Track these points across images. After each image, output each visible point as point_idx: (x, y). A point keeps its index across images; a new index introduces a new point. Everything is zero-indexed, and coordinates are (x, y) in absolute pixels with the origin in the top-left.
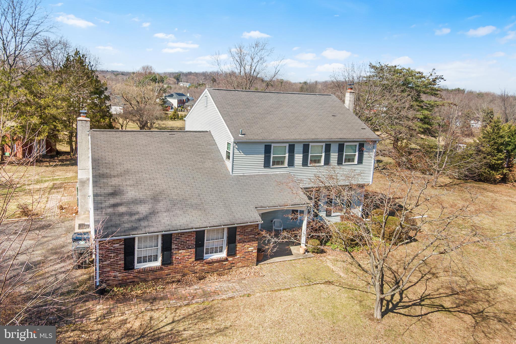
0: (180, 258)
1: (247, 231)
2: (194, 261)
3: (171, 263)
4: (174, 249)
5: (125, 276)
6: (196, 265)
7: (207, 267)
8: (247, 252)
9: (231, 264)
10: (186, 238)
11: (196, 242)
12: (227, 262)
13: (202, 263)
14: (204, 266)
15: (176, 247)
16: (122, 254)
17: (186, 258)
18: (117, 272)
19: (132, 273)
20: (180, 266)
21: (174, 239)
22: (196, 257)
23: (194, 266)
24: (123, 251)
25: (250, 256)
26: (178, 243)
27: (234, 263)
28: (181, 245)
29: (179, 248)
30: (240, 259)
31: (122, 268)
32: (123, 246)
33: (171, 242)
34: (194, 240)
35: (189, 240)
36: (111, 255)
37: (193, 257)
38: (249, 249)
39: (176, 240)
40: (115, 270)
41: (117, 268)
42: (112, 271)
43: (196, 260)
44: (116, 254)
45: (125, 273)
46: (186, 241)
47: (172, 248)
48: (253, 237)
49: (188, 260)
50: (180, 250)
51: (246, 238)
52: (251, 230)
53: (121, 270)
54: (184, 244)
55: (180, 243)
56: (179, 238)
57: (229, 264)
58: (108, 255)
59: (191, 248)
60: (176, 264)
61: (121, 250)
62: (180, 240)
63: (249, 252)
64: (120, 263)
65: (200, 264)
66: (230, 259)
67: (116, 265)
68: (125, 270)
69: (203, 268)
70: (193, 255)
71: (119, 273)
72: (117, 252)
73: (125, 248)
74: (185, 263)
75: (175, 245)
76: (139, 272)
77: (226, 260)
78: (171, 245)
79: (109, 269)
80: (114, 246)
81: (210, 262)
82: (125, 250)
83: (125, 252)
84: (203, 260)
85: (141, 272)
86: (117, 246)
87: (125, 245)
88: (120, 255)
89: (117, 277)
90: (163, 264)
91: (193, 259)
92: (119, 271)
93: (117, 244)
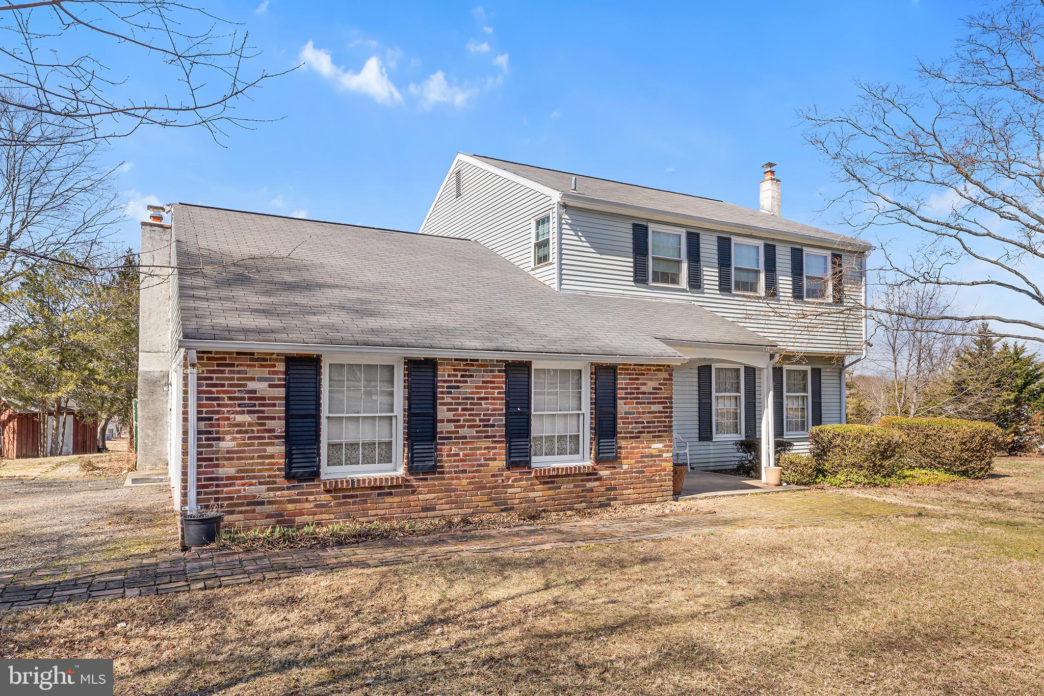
0: (461, 453)
1: (643, 389)
2: (503, 470)
3: (434, 469)
4: (442, 421)
5: (291, 501)
6: (510, 482)
7: (540, 494)
8: (647, 457)
9: (608, 489)
10: (477, 387)
11: (507, 405)
12: (597, 483)
13: (527, 479)
14: (534, 490)
15: (450, 415)
16: (279, 418)
17: (481, 455)
18: (260, 483)
19: (311, 494)
20: (465, 482)
21: (443, 387)
22: (509, 454)
23: (504, 487)
24: (280, 410)
25: (657, 471)
26: (457, 404)
27: (615, 489)
28: (463, 410)
29: (459, 421)
30: (631, 478)
31: (279, 469)
32: (281, 392)
33: (435, 399)
34: (501, 399)
35: (487, 399)
36: (239, 418)
37: (500, 454)
38: (654, 446)
39: (450, 393)
40: (254, 477)
41: (260, 471)
42: (242, 478)
43: (512, 465)
44: (259, 418)
45: (289, 488)
46: (479, 399)
47: (439, 417)
48: (660, 412)
49: (488, 465)
50: (463, 426)
51: (644, 413)
52: (654, 389)
53: (275, 476)
54: (472, 410)
55: (459, 404)
56: (458, 387)
57: (603, 489)
58: (228, 419)
59: (493, 426)
60: (450, 472)
61: (274, 405)
62: (460, 393)
63: (652, 456)
64: (270, 450)
65: (521, 480)
66: (604, 473)
67: (260, 457)
68: (288, 477)
69: (531, 495)
70: (501, 448)
71: (269, 490)
72: (263, 412)
73: (287, 398)
74: (477, 471)
75: (445, 408)
76: (333, 489)
77: (592, 475)
78: (435, 408)
79: (231, 471)
80: (251, 385)
81: (550, 479)
82: (287, 406)
83: (287, 411)
84: (530, 468)
85: (342, 490)
86: (261, 387)
87: (287, 387)
88: (270, 424)
89: (262, 503)
90: (411, 470)
91: (501, 463)
92: (270, 483)
93: (260, 379)
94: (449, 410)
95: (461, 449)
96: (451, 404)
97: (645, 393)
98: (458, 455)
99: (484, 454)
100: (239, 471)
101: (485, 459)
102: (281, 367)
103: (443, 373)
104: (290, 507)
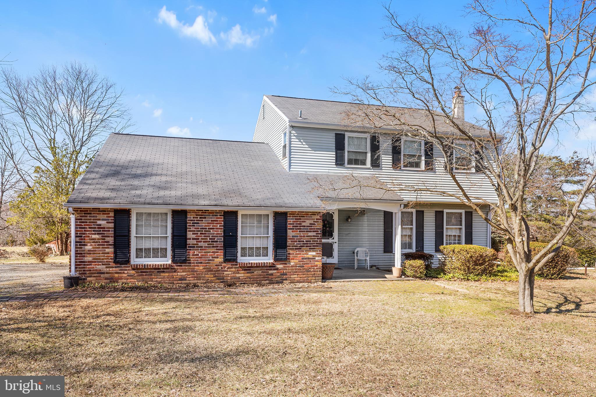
0: (200, 254)
1: (303, 224)
2: (222, 263)
3: (185, 261)
4: (190, 239)
5: (117, 273)
6: (226, 269)
7: (243, 275)
8: (306, 259)
9: (281, 275)
10: (208, 223)
11: (224, 231)
12: (275, 271)
13: (235, 268)
14: (239, 273)
15: (194, 236)
16: (111, 237)
17: (210, 255)
18: (103, 265)
19: (126, 270)
20: (201, 268)
21: (190, 223)
22: (225, 255)
23: (222, 271)
24: (111, 233)
25: (312, 266)
26: (197, 231)
27: (286, 275)
28: (201, 234)
29: (199, 239)
30: (296, 269)
31: (111, 259)
32: (112, 225)
33: (186, 229)
34: (221, 229)
35: (214, 229)
36: (94, 236)
37: (221, 255)
38: (310, 253)
39: (194, 226)
40: (100, 262)
41: (102, 259)
42: (95, 262)
43: (226, 261)
44: (102, 236)
45: (115, 267)
46: (209, 229)
47: (188, 237)
48: (314, 236)
49: (214, 260)
50: (201, 242)
51: (304, 236)
52: (310, 224)
53: (109, 262)
54: (206, 234)
55: (199, 231)
56: (198, 223)
57: (279, 274)
58: (89, 237)
59: (217, 242)
60: (194, 263)
61: (109, 231)
62: (199, 226)
63: (309, 259)
64: (107, 250)
65: (232, 268)
66: (280, 266)
67: (102, 253)
68: (115, 262)
69: (238, 275)
70: (220, 252)
71: (107, 267)
72: (104, 234)
73: (115, 228)
74: (208, 263)
75: (191, 233)
76: (136, 268)
77: (272, 266)
78: (186, 233)
79: (90, 259)
80: (99, 222)
81: (248, 268)
82: (115, 231)
83: (115, 233)
84: (237, 262)
85: (140, 269)
86: (103, 223)
87: (115, 223)
88: (107, 239)
89: (104, 273)
90: (173, 261)
91: (221, 259)
92: (107, 265)
93: (103, 220)
94: (193, 234)
95: (199, 252)
96: (194, 231)
97: (305, 226)
98: (198, 255)
99: (211, 255)
100: (93, 259)
101: (212, 257)
102: (112, 214)
103: (190, 217)
104: (116, 275)
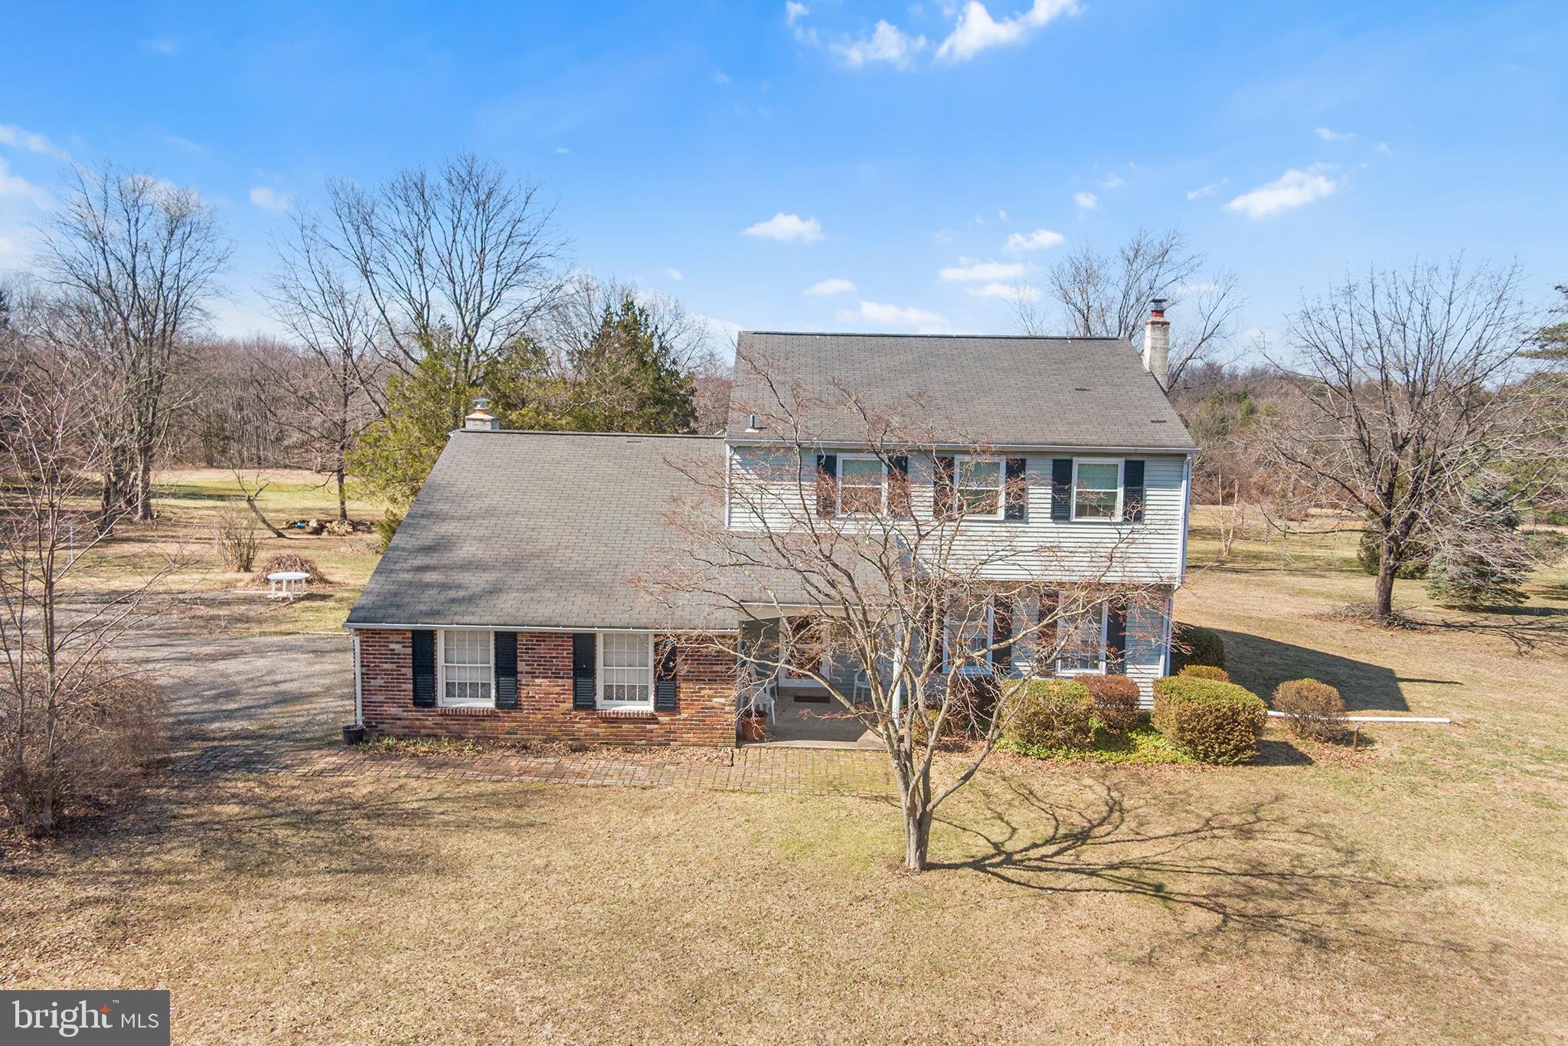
0: (537, 696)
2: (571, 710)
3: (516, 706)
5: (417, 719)
6: (578, 719)
7: (603, 730)
9: (667, 732)
10: (549, 649)
11: (574, 662)
12: (656, 726)
13: (592, 719)
14: (597, 727)
15: (528, 669)
16: (409, 667)
17: (552, 698)
18: (398, 706)
19: (430, 716)
20: (540, 716)
21: (522, 650)
22: (575, 701)
23: (572, 722)
24: (409, 662)
25: (719, 721)
26: (532, 661)
27: (675, 732)
28: (537, 666)
29: (534, 673)
30: (691, 724)
31: (410, 699)
32: (409, 651)
33: (516, 657)
34: (569, 658)
35: (558, 657)
36: (385, 666)
37: (568, 698)
38: (715, 700)
39: (527, 653)
40: (395, 703)
41: (399, 699)
42: (388, 703)
43: (576, 707)
44: (397, 667)
45: (416, 711)
46: (550, 657)
47: (519, 670)
48: (721, 673)
49: (558, 706)
50: (538, 677)
51: (706, 672)
53: (408, 703)
54: (545, 666)
55: (534, 661)
56: (533, 649)
57: (661, 731)
58: (379, 666)
59: (563, 678)
60: (529, 709)
61: (406, 659)
62: (535, 653)
63: (713, 708)
64: (404, 686)
65: (587, 718)
66: (664, 719)
67: (398, 691)
68: (415, 704)
69: (595, 730)
70: (568, 694)
71: (403, 711)
72: (399, 663)
73: (414, 654)
74: (549, 710)
75: (523, 663)
76: (444, 714)
77: (652, 719)
78: (516, 664)
79: (381, 698)
80: (392, 646)
81: (614, 720)
82: (413, 660)
83: (413, 663)
84: (595, 710)
85: (448, 715)
86: (397, 647)
87: (414, 647)
88: (403, 670)
89: (400, 719)
90: (498, 705)
91: (569, 705)
92: (404, 706)
93: (397, 642)
94: (526, 665)
95: (536, 693)
96: (528, 660)
97: (705, 657)
98: (534, 697)
99: (555, 698)
100: (386, 698)
101: (556, 702)
102: (409, 635)
103: (522, 641)
104: (417, 723)
